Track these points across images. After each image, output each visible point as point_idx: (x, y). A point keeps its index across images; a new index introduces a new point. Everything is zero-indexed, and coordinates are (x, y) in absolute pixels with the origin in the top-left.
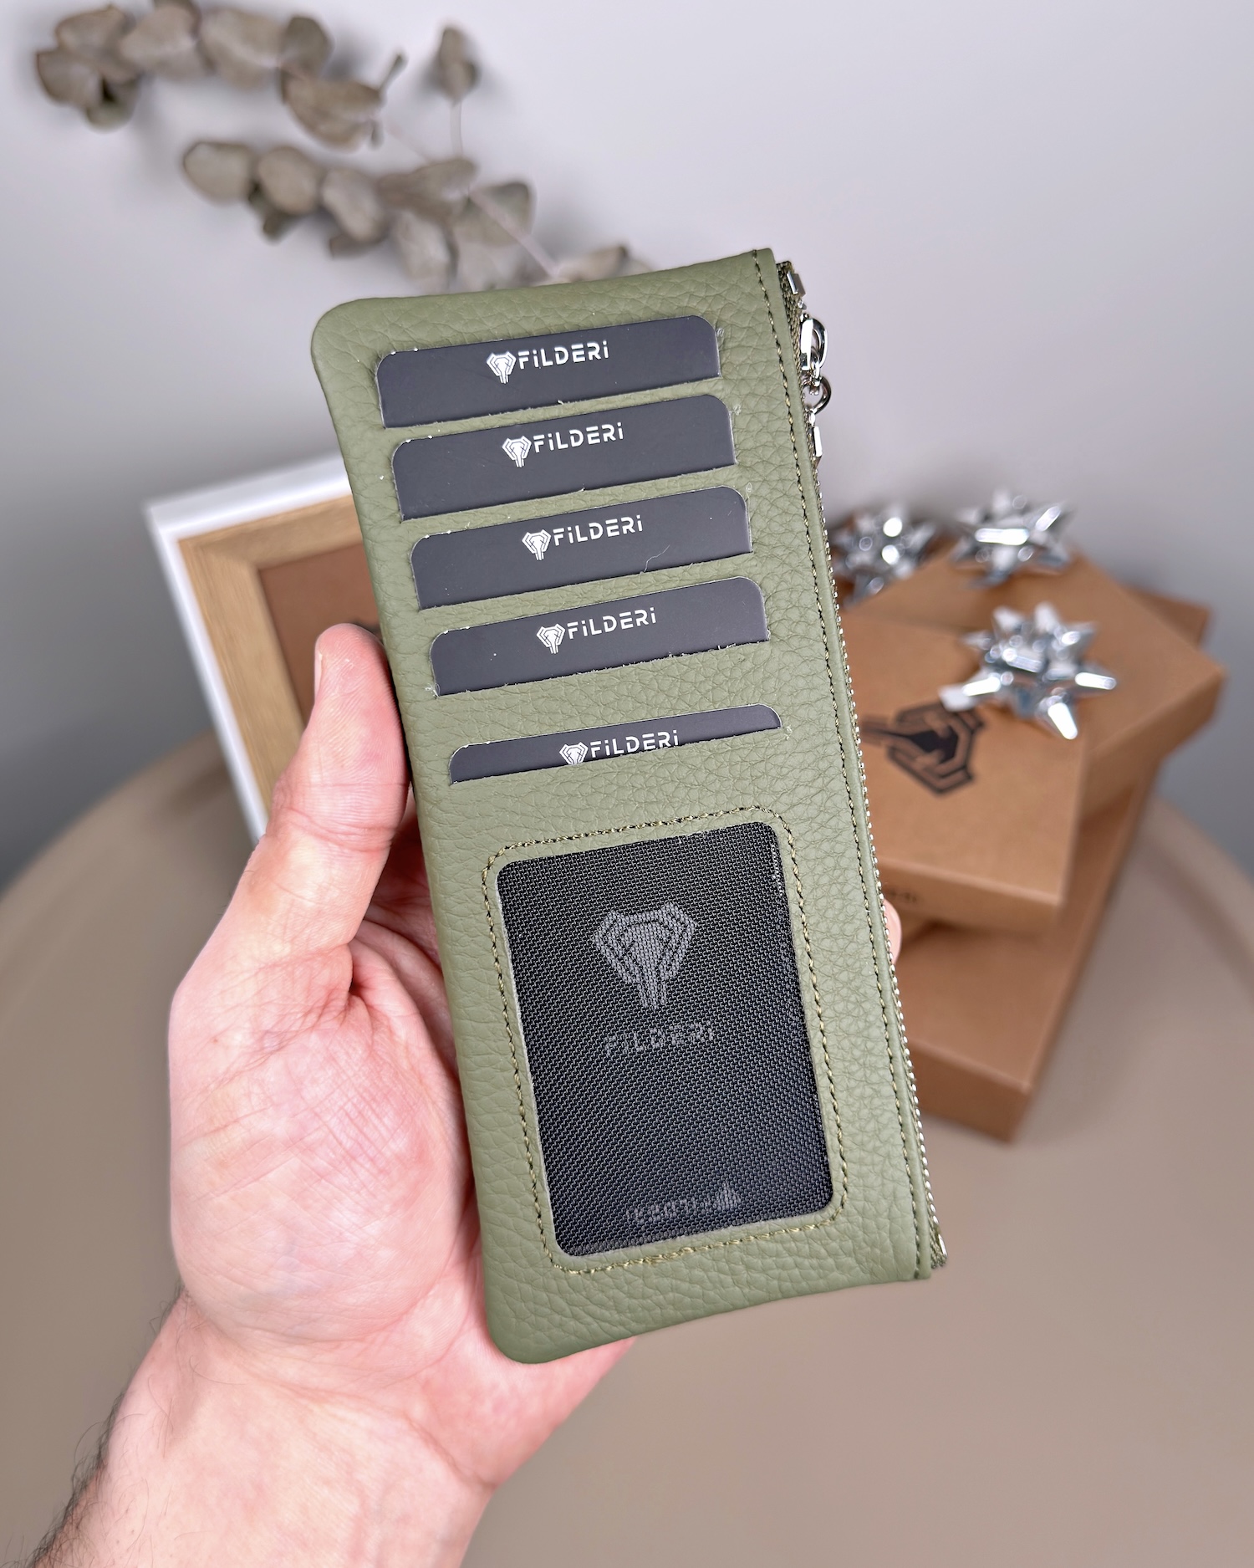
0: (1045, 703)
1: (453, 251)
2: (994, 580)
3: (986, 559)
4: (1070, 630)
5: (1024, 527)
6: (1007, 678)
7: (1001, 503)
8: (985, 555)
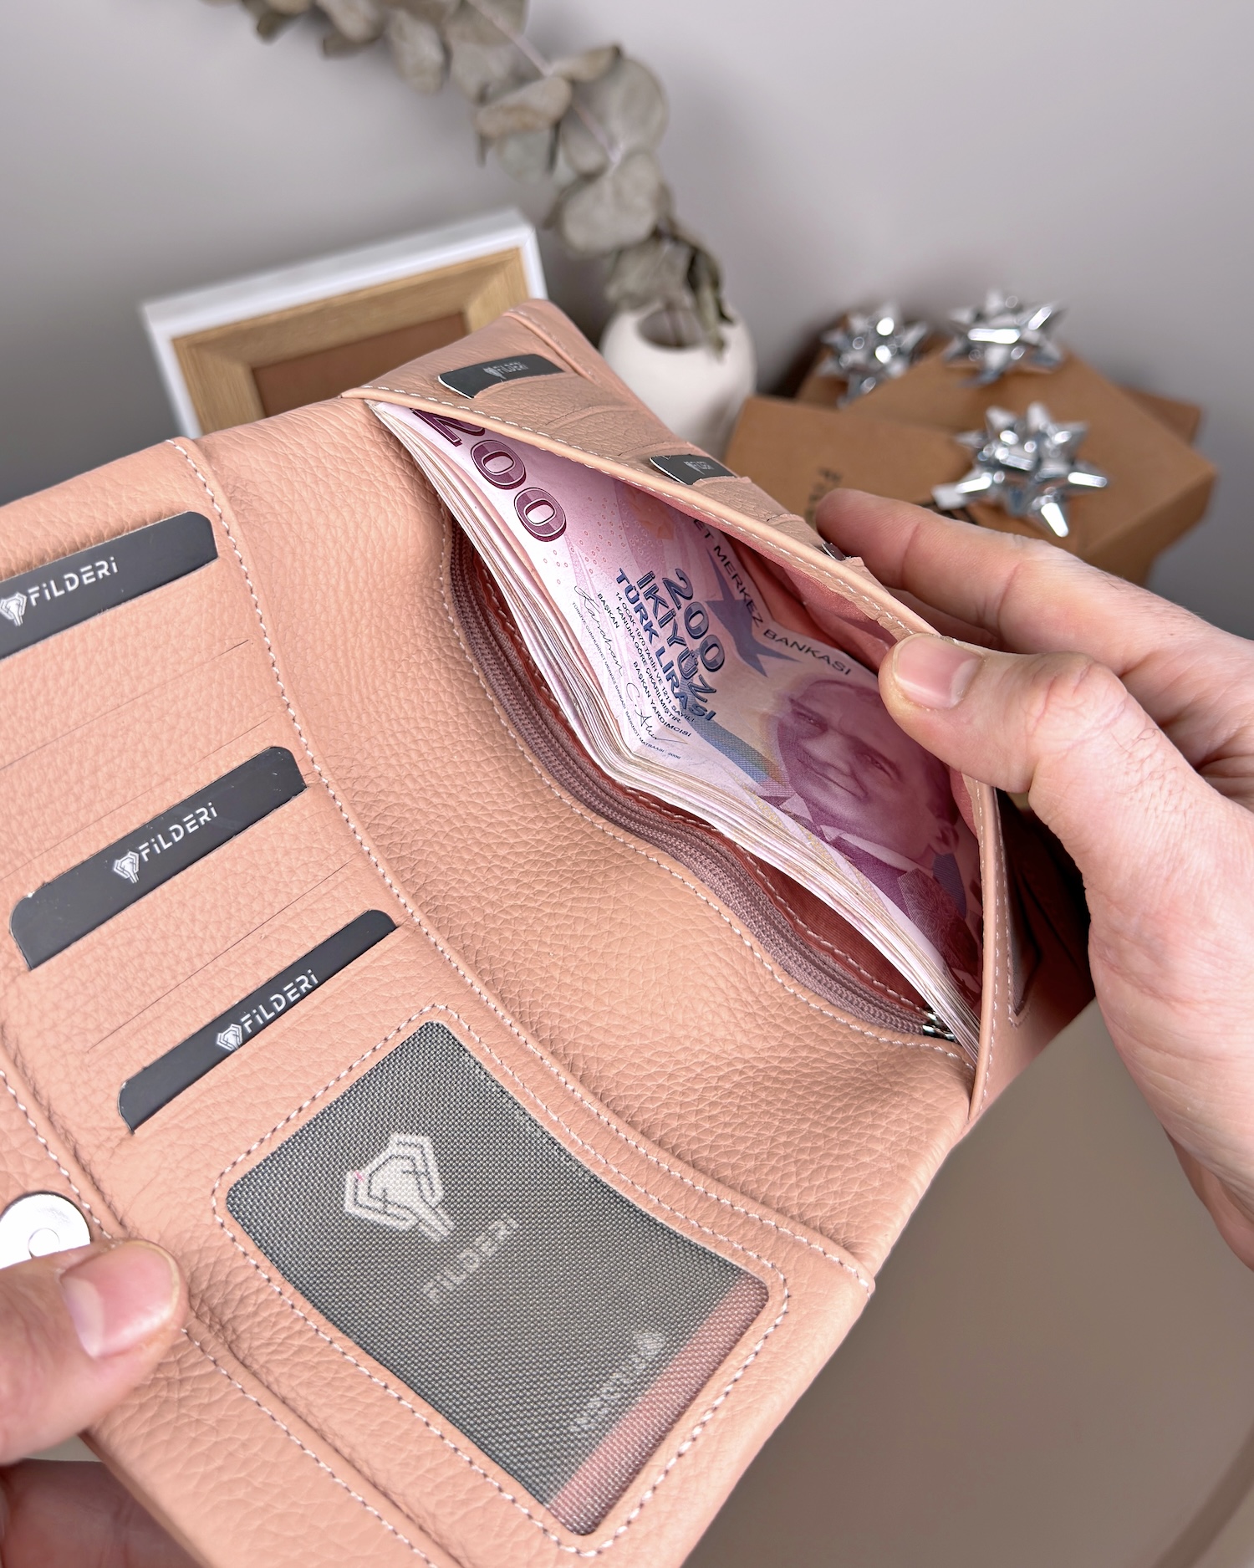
0: (1038, 502)
1: (447, 51)
2: (988, 378)
3: (979, 358)
4: (1062, 429)
5: (1017, 327)
6: (999, 477)
7: (994, 303)
8: (978, 353)
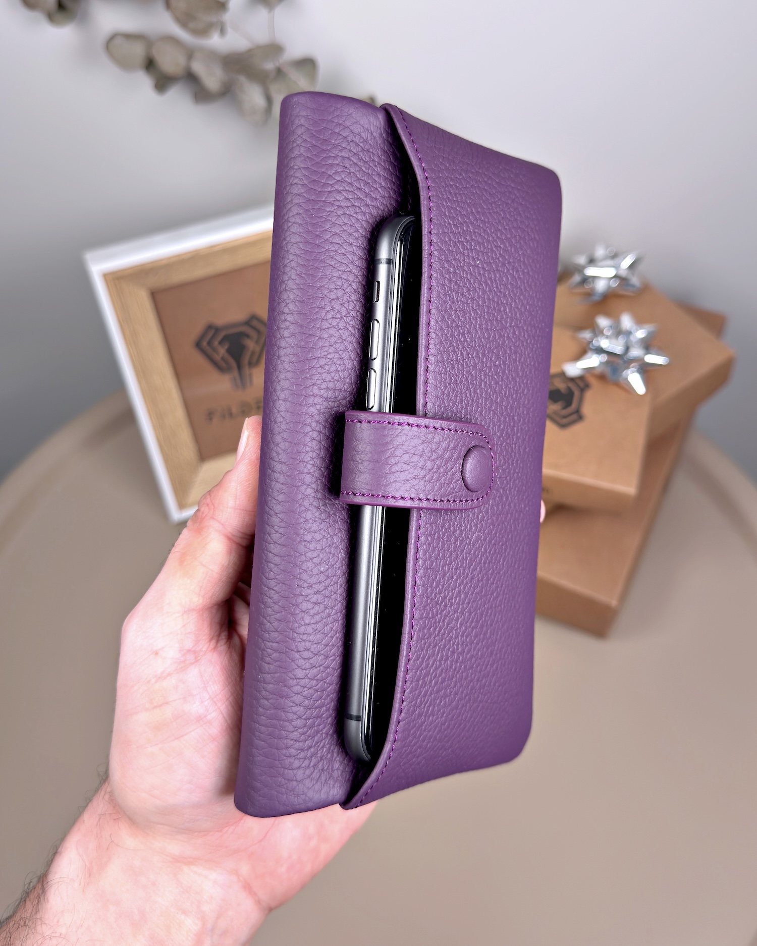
0: (626, 372)
1: (269, 100)
2: (596, 298)
3: (591, 286)
4: (641, 329)
5: (614, 267)
6: (604, 358)
7: (600, 252)
8: (590, 284)
